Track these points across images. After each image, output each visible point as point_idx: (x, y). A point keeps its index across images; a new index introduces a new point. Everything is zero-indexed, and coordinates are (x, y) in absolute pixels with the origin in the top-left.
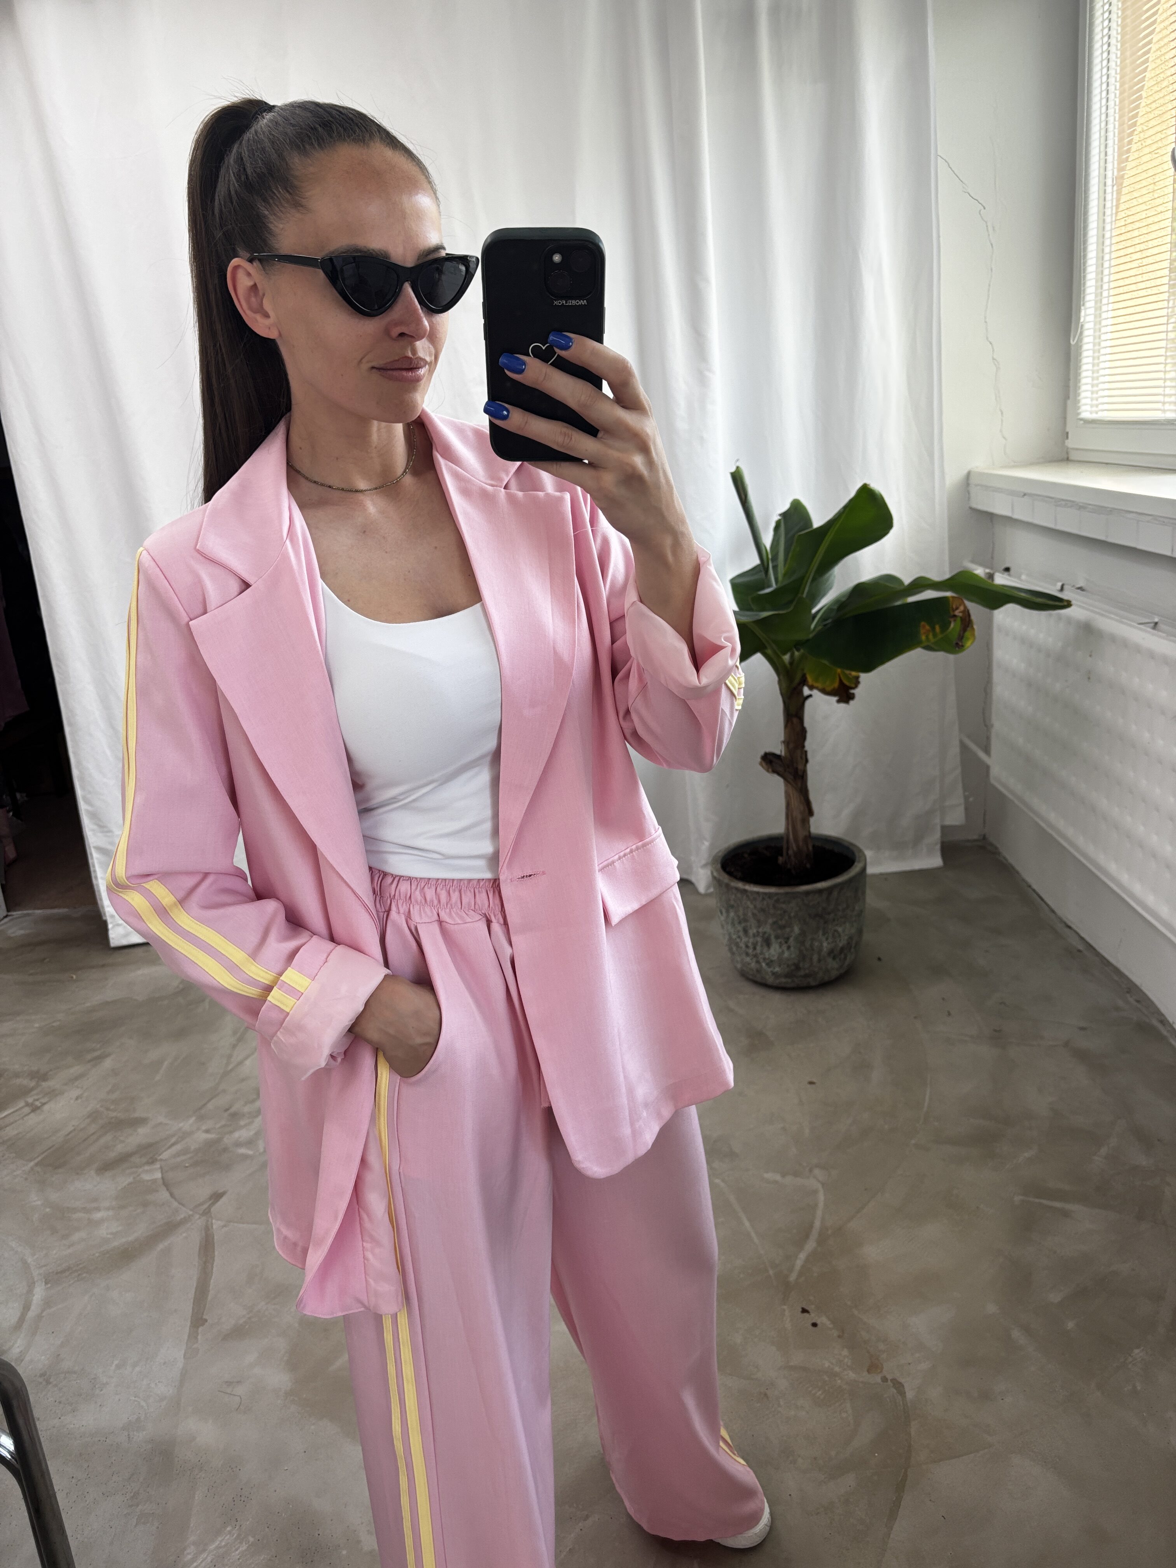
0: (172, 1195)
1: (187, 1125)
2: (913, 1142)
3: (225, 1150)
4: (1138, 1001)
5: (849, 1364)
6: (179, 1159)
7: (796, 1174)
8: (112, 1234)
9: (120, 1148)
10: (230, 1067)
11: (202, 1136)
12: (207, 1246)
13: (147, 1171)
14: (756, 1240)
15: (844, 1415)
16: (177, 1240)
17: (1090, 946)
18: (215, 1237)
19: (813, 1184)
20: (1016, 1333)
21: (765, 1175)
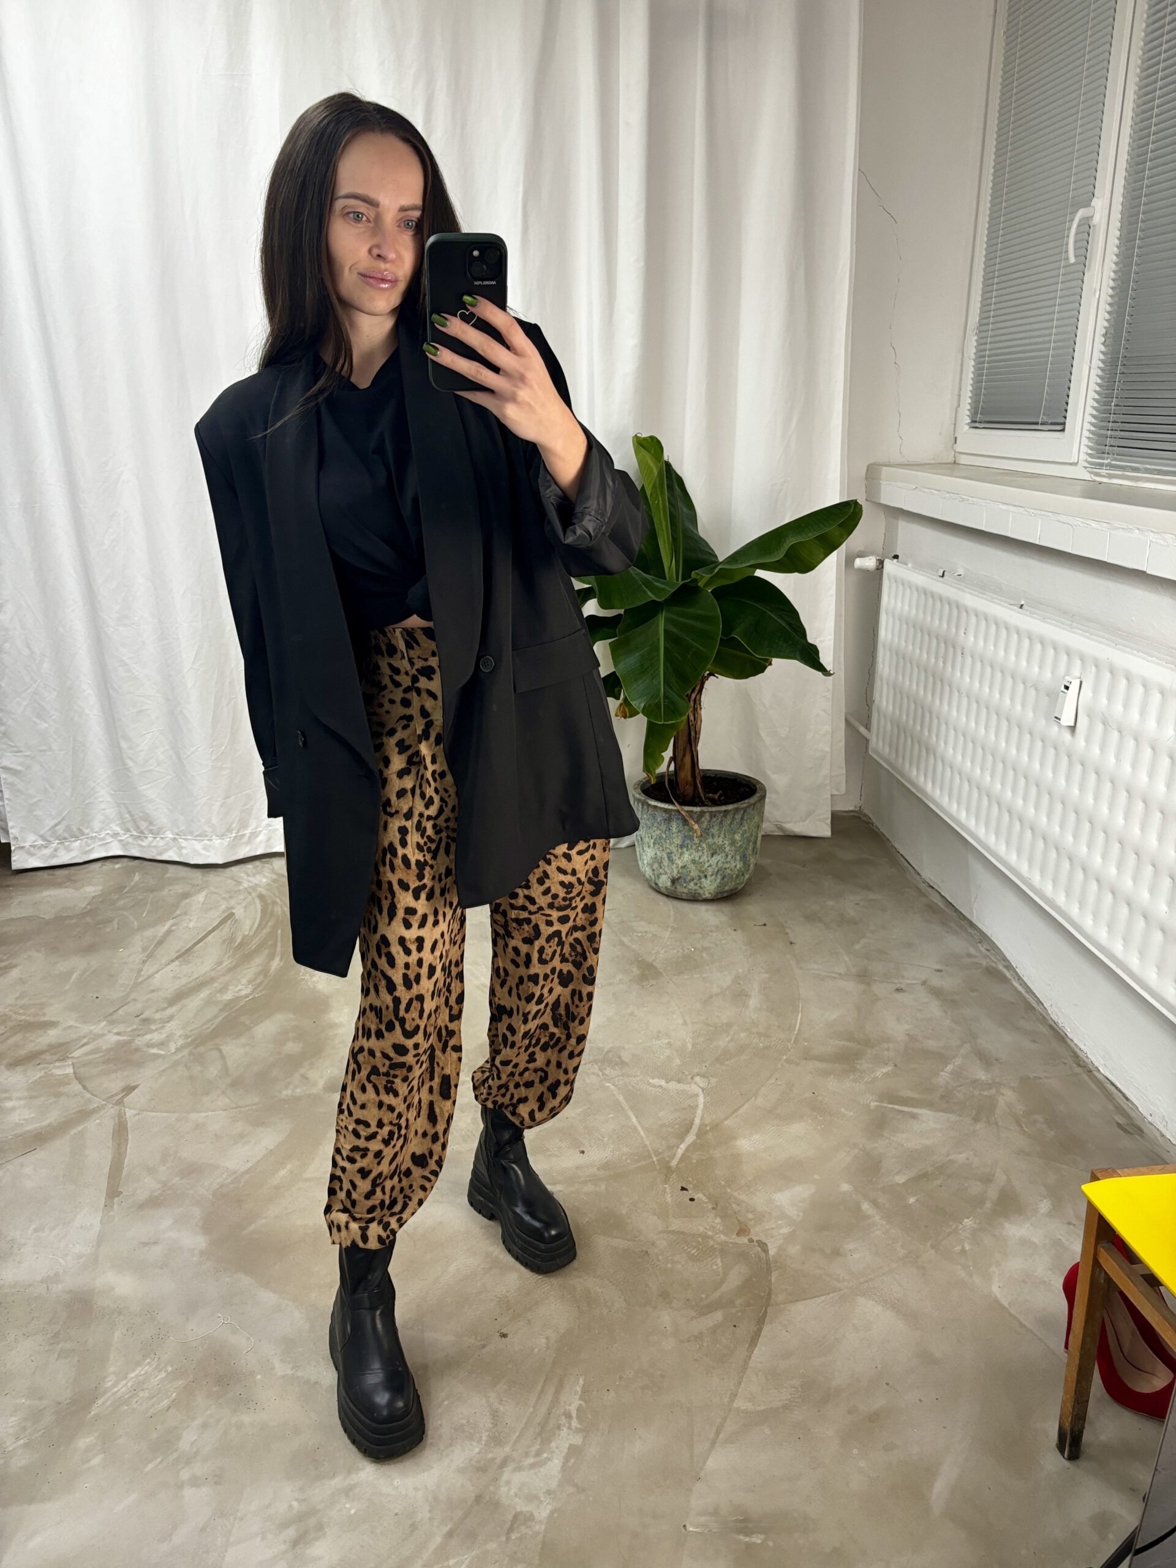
0: (84, 1087)
1: (100, 1027)
2: (784, 1057)
3: (137, 1050)
4: (988, 950)
5: (721, 1229)
6: (90, 1057)
7: (679, 1081)
8: (26, 1120)
9: (30, 1047)
10: (140, 980)
11: (113, 1039)
12: (121, 1131)
13: (58, 1067)
14: (642, 1133)
15: (715, 1267)
16: (91, 1125)
17: (950, 904)
18: (129, 1124)
19: (695, 1089)
20: (866, 1206)
21: (651, 1081)
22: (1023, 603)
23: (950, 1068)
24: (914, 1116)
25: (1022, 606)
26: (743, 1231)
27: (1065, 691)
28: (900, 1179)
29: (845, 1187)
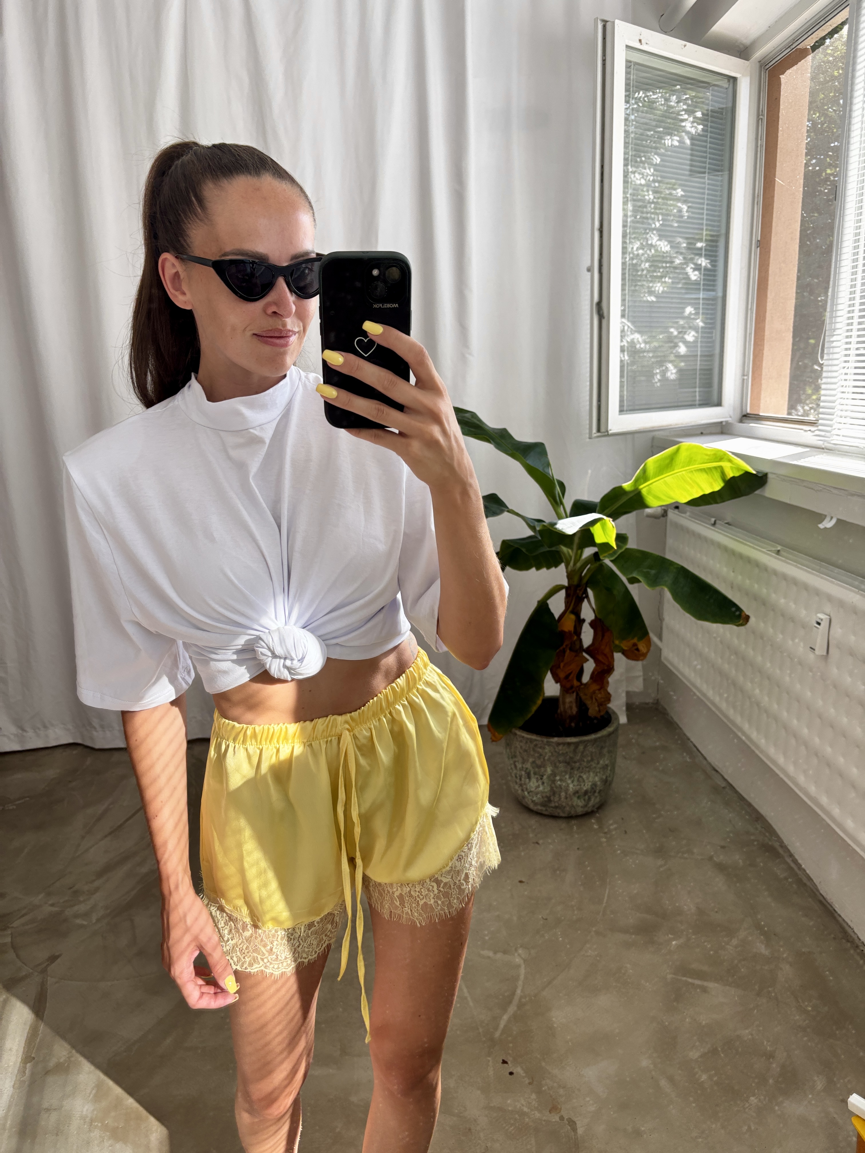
0: (17, 955)
1: (39, 899)
2: (594, 929)
3: (65, 920)
4: (763, 828)
5: (536, 1105)
6: (26, 928)
7: (505, 952)
10: (77, 855)
11: (47, 910)
12: (41, 998)
14: (471, 1004)
15: (529, 1147)
17: (731, 786)
18: (49, 992)
19: (518, 960)
20: (663, 1083)
21: (482, 952)
22: (779, 548)
23: (735, 942)
24: (704, 990)
25: (779, 551)
26: (554, 1108)
27: (817, 626)
28: (694, 1055)
29: (645, 1063)
